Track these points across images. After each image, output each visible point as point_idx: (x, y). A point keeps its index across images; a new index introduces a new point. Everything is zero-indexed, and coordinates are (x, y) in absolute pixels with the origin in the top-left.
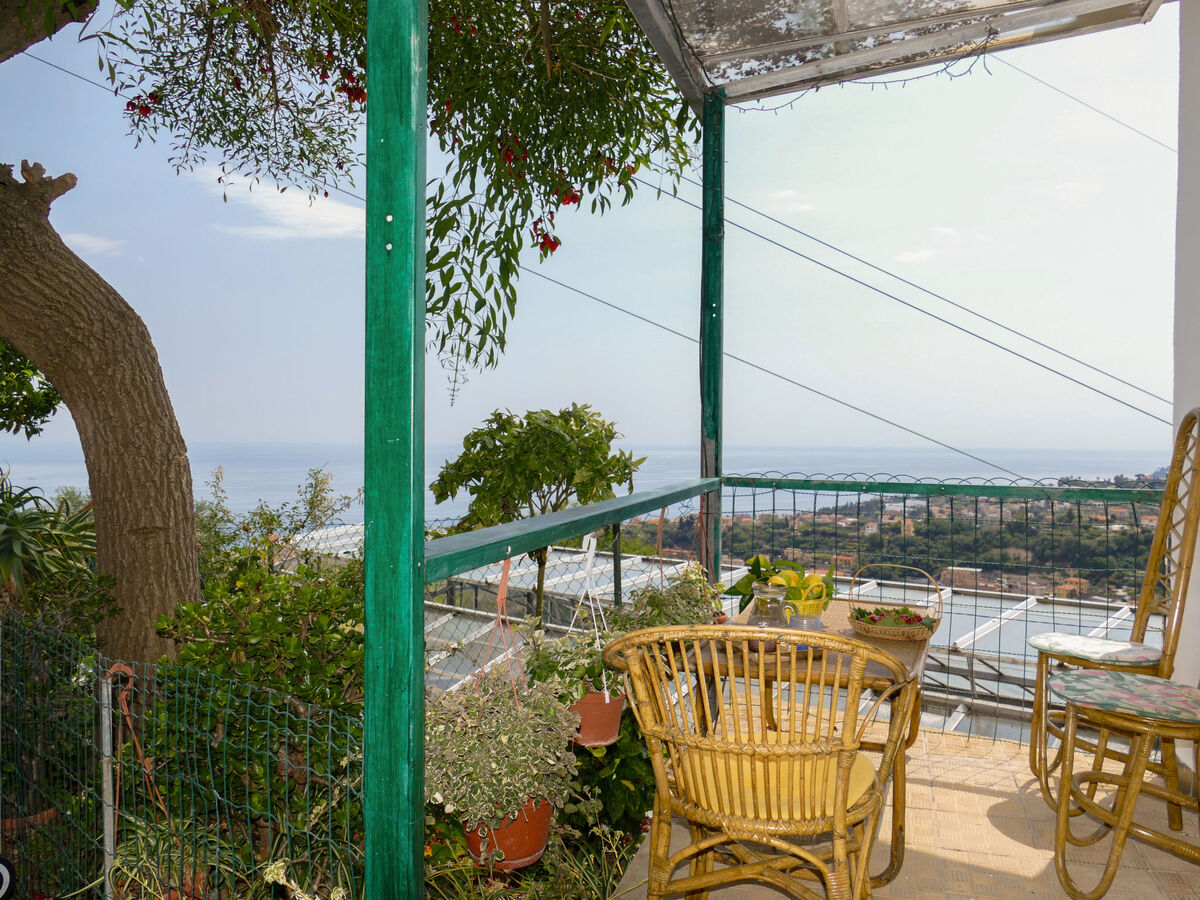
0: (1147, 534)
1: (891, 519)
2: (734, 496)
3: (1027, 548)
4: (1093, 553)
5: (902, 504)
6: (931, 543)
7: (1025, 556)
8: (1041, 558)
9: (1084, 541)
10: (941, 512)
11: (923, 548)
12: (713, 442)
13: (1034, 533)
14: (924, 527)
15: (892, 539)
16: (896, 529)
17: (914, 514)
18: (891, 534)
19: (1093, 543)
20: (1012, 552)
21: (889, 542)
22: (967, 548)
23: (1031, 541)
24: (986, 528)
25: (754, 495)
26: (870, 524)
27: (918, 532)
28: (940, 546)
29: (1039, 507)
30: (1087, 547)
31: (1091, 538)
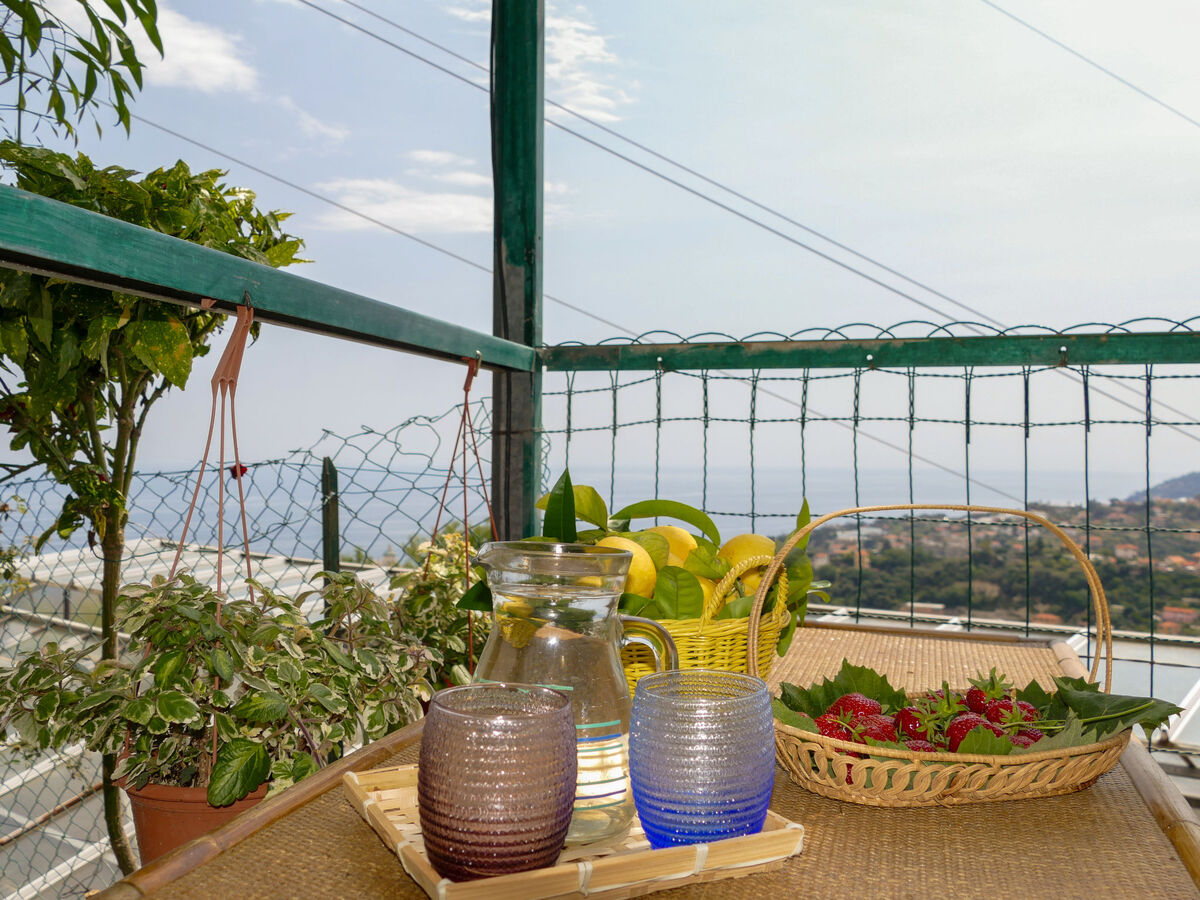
0: (1122, 565)
1: (844, 548)
2: (570, 393)
3: (993, 581)
4: (1065, 586)
5: (856, 532)
6: (887, 575)
7: (992, 591)
8: (1008, 592)
9: (1055, 573)
10: (899, 541)
11: (879, 581)
12: (521, 270)
13: (999, 564)
14: (880, 558)
15: (845, 571)
16: (849, 561)
17: (869, 544)
18: (843, 565)
19: (1064, 575)
20: (977, 586)
21: (842, 575)
22: (928, 581)
23: (998, 573)
24: (948, 559)
25: (614, 389)
26: (820, 555)
27: (873, 564)
28: (899, 579)
29: (1006, 536)
30: (1057, 580)
31: (1063, 568)
